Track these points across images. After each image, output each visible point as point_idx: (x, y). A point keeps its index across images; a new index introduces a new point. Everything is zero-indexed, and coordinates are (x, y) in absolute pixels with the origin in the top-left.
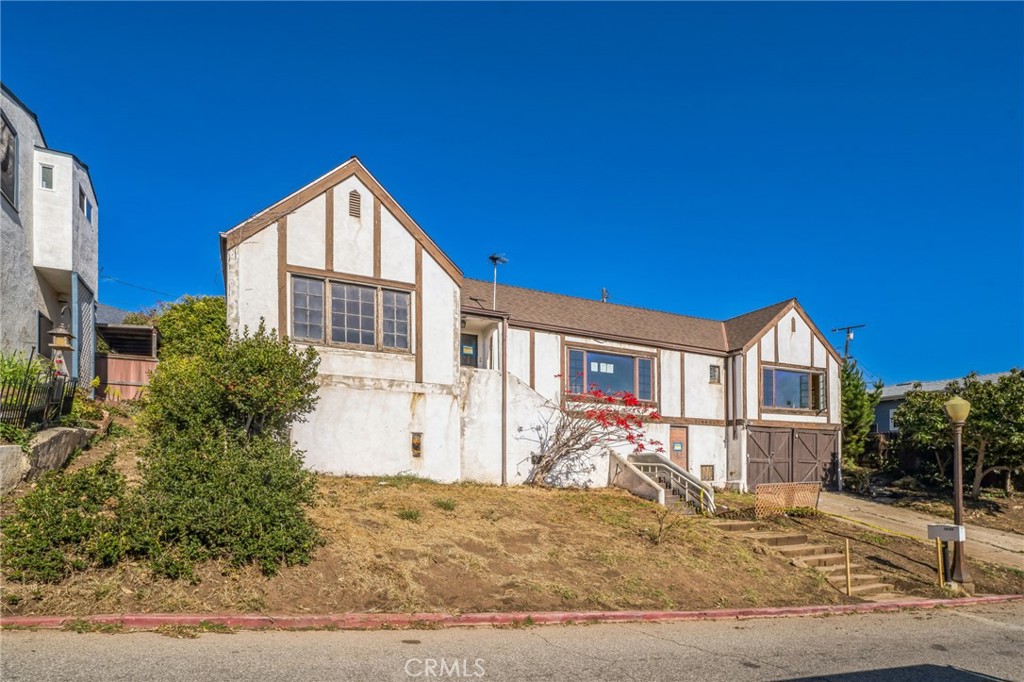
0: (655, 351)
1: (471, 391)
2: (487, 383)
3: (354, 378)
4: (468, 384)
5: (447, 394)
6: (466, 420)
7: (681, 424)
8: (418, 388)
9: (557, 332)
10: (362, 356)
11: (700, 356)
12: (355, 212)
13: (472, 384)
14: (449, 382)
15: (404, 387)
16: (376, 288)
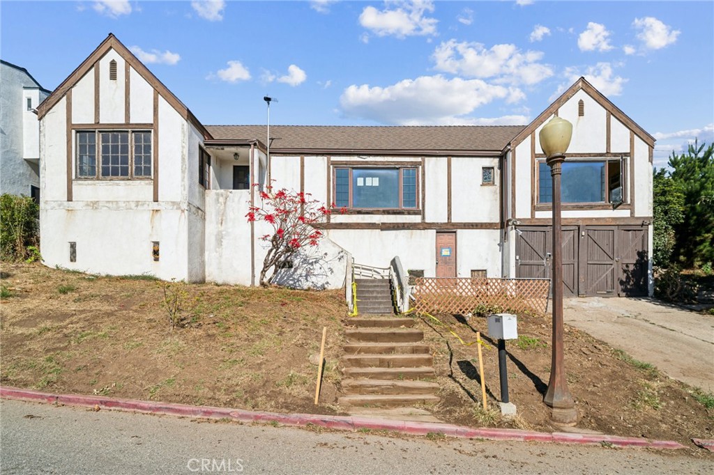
0: (419, 159)
1: (227, 209)
2: (239, 200)
3: (112, 202)
4: (225, 203)
5: (177, 209)
6: (224, 233)
7: (447, 229)
8: (155, 206)
9: (323, 154)
10: (118, 185)
11: (471, 159)
12: (113, 76)
13: (228, 203)
14: (178, 200)
15: (146, 206)
16: (128, 132)
